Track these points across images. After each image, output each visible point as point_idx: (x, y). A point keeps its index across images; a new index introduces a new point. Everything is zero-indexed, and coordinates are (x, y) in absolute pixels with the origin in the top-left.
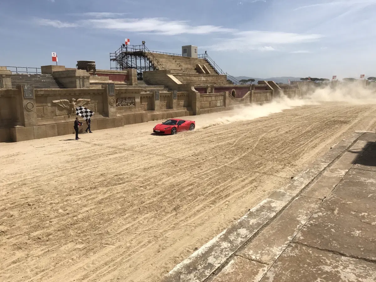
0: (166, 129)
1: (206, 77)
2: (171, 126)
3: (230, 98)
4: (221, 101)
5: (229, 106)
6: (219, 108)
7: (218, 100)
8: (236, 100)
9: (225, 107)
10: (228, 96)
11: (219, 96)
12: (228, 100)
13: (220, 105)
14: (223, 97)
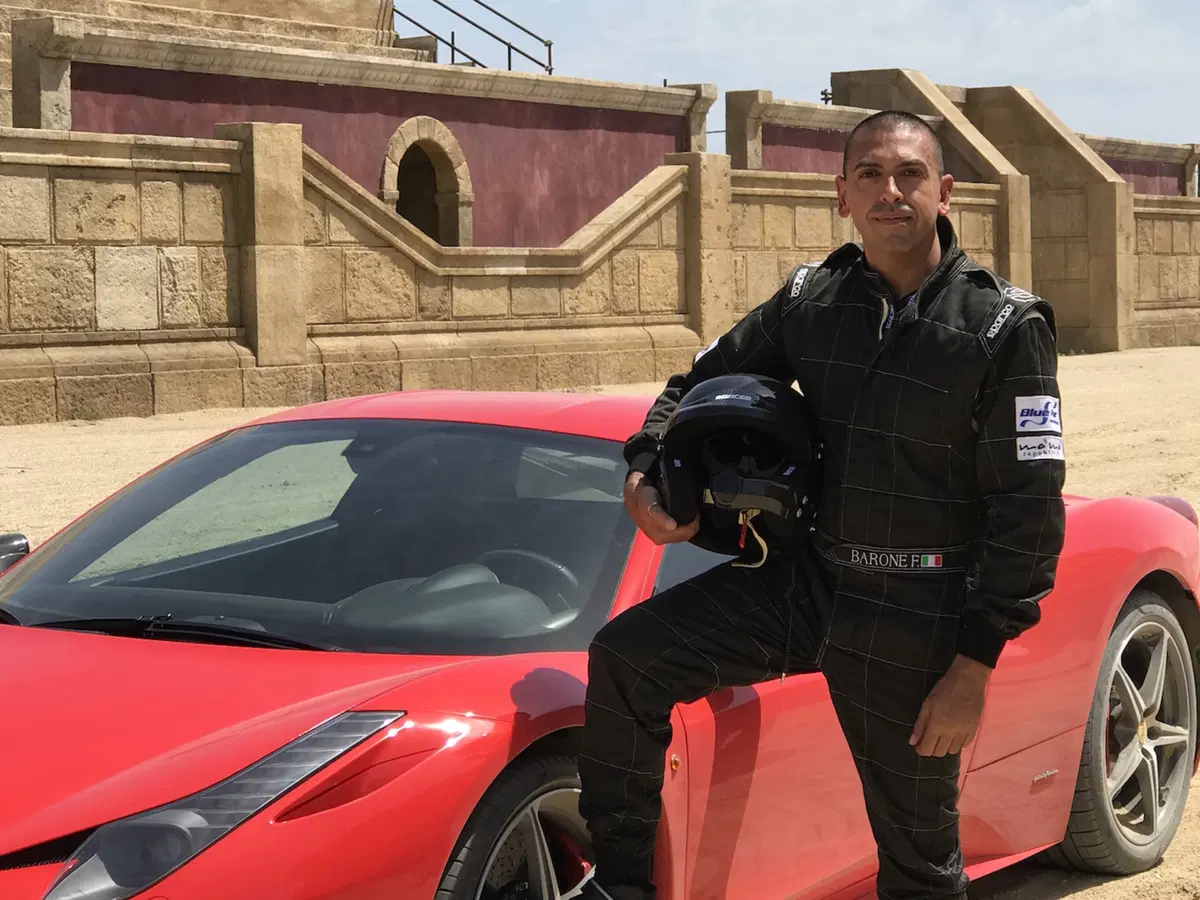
3: (338, 230)
4: (170, 252)
5: (326, 344)
6: (128, 366)
7: (117, 243)
8: (438, 259)
9: (245, 351)
10: (296, 187)
11: (137, 185)
12: (301, 249)
13: (161, 311)
14: (210, 192)
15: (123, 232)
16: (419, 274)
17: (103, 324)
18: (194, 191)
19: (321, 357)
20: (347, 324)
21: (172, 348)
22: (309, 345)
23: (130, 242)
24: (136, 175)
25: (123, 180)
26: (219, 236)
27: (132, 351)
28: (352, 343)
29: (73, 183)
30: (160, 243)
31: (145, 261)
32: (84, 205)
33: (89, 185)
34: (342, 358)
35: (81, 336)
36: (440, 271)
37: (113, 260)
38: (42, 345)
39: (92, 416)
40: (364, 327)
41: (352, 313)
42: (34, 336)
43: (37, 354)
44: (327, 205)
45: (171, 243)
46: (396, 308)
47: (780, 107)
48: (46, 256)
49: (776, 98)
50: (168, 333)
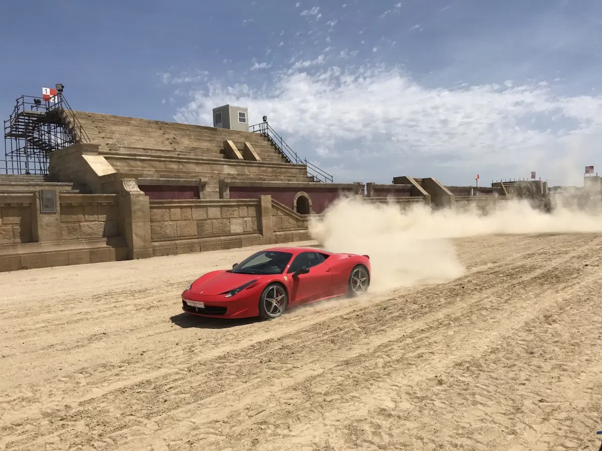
0: (233, 292)
1: (239, 167)
2: (259, 277)
3: (280, 213)
4: (245, 219)
5: (278, 233)
6: (236, 239)
7: (235, 218)
8: (301, 217)
9: (261, 235)
10: (270, 206)
11: (238, 207)
12: (272, 217)
13: (244, 229)
14: (253, 208)
15: (236, 216)
16: (297, 220)
17: (232, 232)
18: (250, 208)
19: (276, 235)
20: (282, 229)
21: (246, 235)
22: (274, 233)
23: (237, 218)
24: (238, 206)
25: (236, 207)
26: (255, 215)
27: (238, 236)
28: (283, 232)
29: (225, 208)
30: (243, 217)
31: (240, 221)
32: (228, 212)
33: (229, 208)
34: (281, 235)
35: (227, 234)
36: (301, 219)
37: (234, 221)
38: (219, 236)
39: (229, 248)
40: (286, 230)
41: (283, 227)
42: (218, 235)
43: (218, 238)
44: (278, 209)
45: (246, 217)
46: (292, 226)
47: (377, 185)
48: (220, 221)
49: (376, 184)
50: (245, 233)
